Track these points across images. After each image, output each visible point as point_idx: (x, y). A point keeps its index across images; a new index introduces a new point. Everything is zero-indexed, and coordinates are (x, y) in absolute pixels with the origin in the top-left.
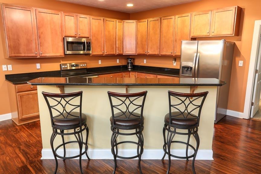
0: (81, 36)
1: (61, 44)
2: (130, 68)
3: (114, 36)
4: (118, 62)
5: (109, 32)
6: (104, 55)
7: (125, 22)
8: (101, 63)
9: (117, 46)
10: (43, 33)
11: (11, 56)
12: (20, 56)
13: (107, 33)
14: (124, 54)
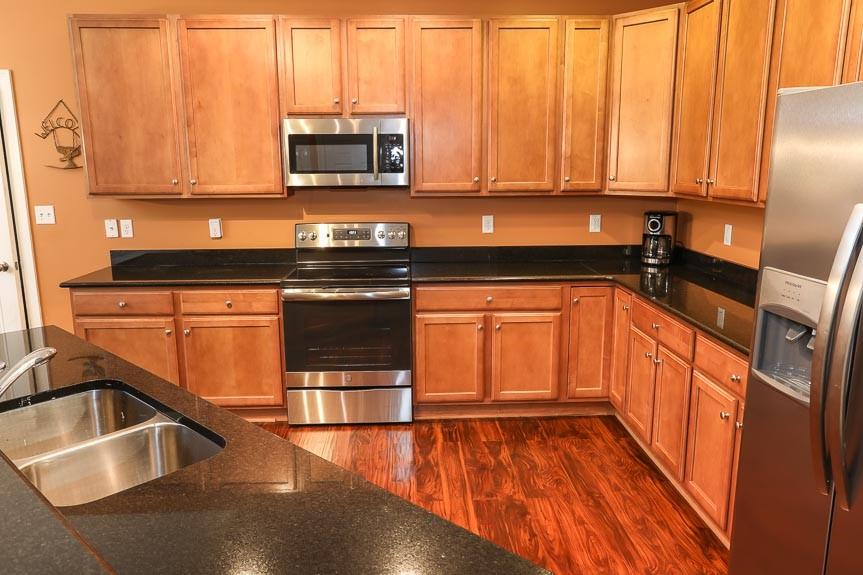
0: (365, 110)
1: (270, 146)
2: (653, 266)
3: (549, 103)
4: (594, 230)
5: (517, 81)
6: (484, 193)
7: (620, 23)
8: (491, 230)
9: (565, 148)
10: (202, 104)
11: (94, 191)
12: (123, 191)
13: (504, 88)
14: (607, 192)
